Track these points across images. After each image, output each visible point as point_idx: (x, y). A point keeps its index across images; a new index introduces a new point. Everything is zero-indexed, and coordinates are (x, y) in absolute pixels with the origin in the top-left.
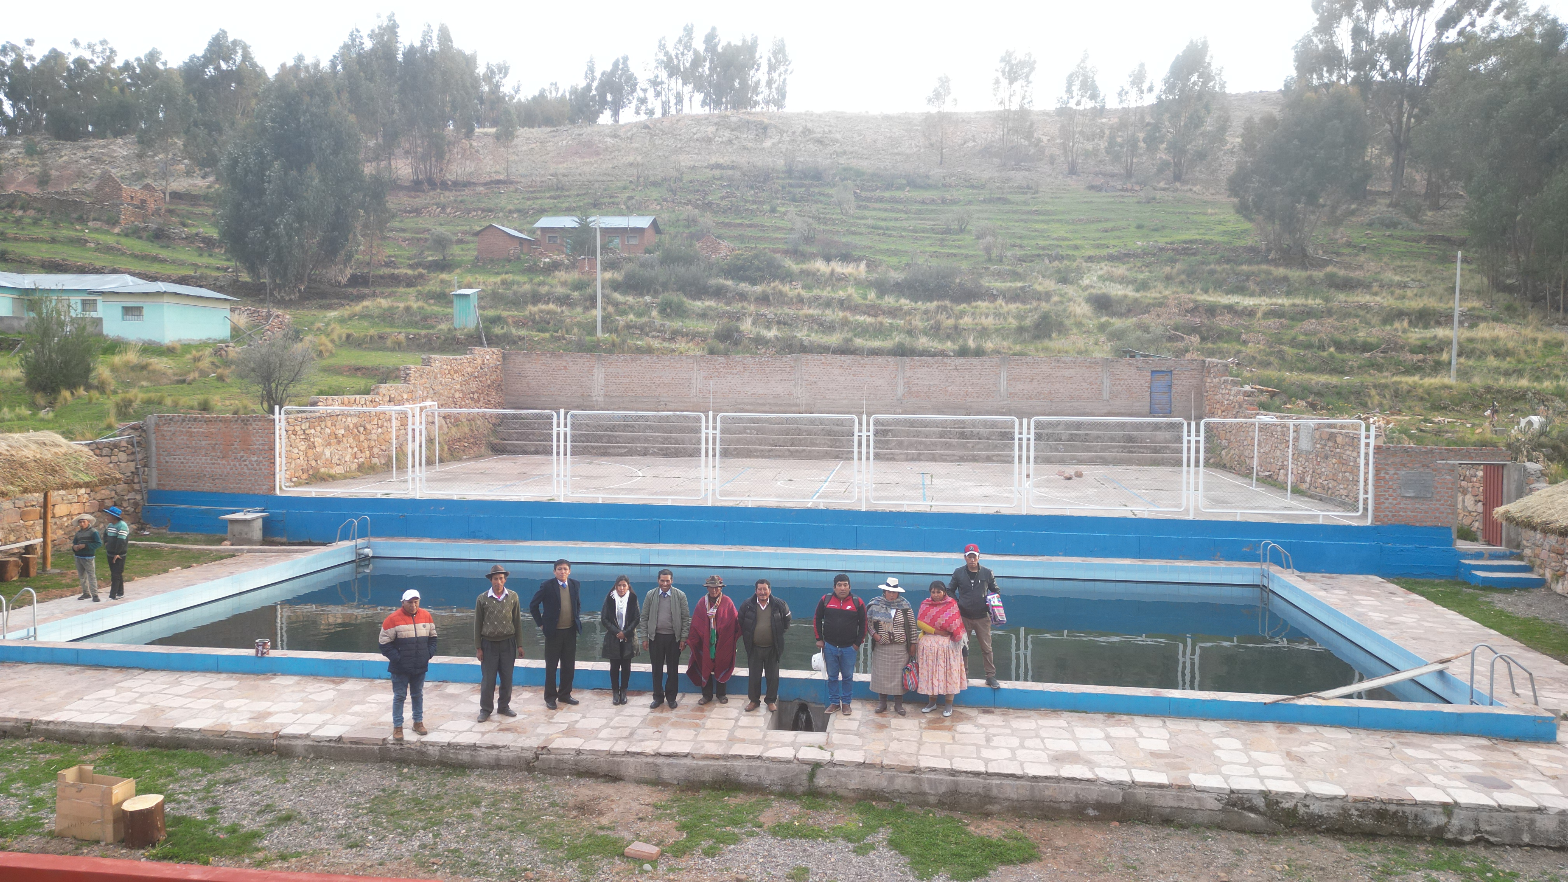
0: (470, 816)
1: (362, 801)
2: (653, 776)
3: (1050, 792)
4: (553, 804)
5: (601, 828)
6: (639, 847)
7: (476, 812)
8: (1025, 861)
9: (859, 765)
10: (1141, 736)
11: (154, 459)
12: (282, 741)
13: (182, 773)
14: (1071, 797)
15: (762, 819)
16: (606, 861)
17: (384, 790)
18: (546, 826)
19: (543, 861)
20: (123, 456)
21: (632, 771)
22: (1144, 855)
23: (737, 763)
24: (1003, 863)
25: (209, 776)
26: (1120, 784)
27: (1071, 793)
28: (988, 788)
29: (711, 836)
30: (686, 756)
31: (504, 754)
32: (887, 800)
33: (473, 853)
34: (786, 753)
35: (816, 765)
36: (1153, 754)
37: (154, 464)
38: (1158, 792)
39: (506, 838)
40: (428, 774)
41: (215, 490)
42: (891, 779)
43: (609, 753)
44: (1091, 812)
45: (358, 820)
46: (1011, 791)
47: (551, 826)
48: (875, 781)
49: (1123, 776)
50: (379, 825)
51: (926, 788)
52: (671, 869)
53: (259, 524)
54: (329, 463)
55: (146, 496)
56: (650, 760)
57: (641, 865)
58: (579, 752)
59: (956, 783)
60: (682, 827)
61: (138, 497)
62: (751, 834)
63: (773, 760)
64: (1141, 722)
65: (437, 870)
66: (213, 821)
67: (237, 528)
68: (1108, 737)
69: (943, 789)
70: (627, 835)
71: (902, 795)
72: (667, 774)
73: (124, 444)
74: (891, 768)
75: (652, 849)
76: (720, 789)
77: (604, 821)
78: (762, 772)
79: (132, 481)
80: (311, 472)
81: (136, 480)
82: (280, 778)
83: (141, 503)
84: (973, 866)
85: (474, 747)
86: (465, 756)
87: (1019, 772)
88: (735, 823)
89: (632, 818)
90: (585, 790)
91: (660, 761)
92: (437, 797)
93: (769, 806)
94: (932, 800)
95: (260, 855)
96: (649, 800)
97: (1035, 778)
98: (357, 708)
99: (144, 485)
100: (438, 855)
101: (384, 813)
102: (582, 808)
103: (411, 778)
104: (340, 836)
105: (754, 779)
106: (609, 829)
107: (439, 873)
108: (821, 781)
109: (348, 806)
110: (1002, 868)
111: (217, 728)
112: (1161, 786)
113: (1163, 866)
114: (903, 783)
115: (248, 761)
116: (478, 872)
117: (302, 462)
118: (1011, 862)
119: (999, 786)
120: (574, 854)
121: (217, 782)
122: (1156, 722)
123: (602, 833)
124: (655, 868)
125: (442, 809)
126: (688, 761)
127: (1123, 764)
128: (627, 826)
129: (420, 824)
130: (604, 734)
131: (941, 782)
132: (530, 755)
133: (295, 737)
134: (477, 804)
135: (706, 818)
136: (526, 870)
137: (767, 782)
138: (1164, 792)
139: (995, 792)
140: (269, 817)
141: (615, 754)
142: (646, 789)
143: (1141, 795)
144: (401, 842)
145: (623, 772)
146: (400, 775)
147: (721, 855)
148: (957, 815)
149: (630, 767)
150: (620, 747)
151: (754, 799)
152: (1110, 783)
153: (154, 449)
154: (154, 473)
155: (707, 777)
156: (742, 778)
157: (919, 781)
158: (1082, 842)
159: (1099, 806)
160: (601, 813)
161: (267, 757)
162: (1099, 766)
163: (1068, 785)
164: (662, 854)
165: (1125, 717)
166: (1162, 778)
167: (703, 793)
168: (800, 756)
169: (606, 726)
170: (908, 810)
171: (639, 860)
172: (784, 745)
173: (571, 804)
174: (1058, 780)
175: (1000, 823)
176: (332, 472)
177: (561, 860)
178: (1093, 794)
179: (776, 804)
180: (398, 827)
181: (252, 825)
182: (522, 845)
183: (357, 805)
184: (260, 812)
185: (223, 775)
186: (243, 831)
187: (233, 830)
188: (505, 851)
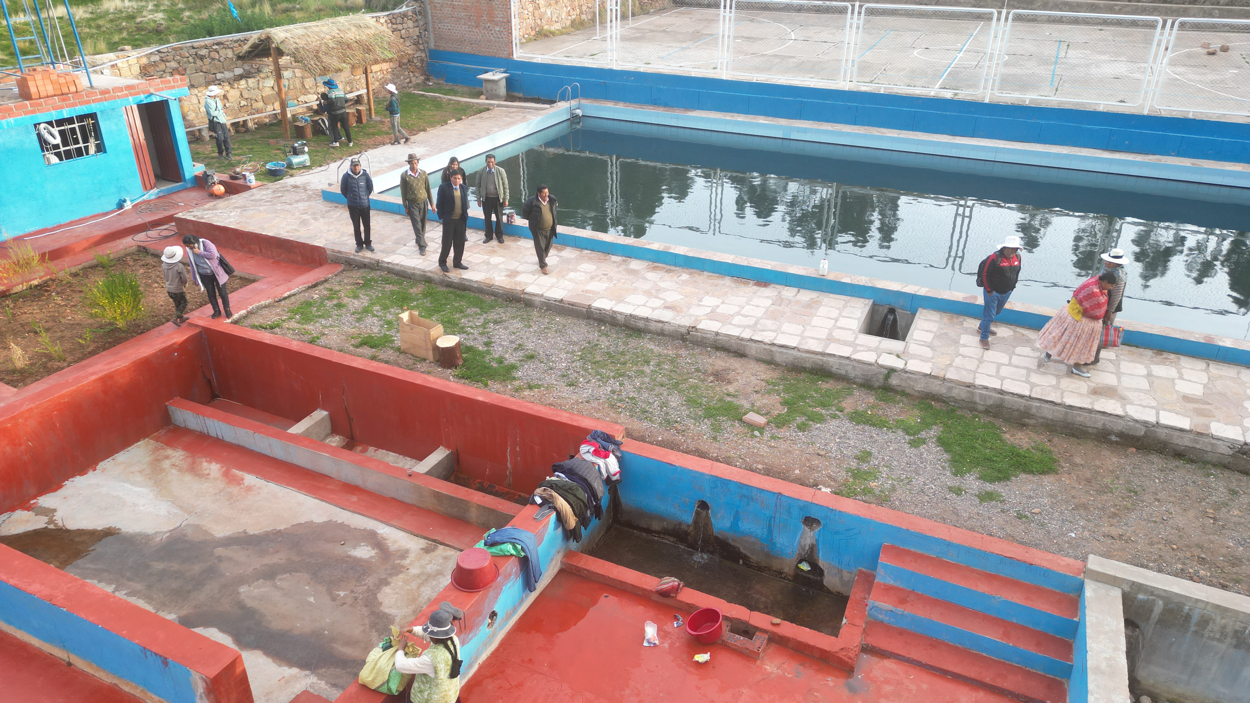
0: (643, 372)
1: (576, 349)
2: (768, 358)
3: (1081, 418)
4: (698, 370)
5: (728, 395)
6: (753, 417)
7: (647, 369)
8: (1043, 473)
9: (925, 375)
10: (1181, 378)
11: (431, 25)
12: (526, 296)
13: (469, 311)
14: (1099, 425)
15: (844, 405)
16: (729, 423)
17: (589, 343)
18: (691, 387)
19: (688, 416)
20: (410, 24)
21: (753, 352)
22: (1148, 483)
23: (831, 359)
24: (1024, 471)
25: (485, 316)
26: (1145, 423)
27: (1100, 422)
28: (1029, 408)
29: (804, 414)
30: (794, 348)
31: (666, 327)
32: (944, 402)
33: (644, 402)
34: (869, 357)
35: (892, 371)
36: (1187, 398)
37: (431, 30)
38: (1177, 433)
39: (665, 393)
40: (617, 333)
41: (473, 52)
42: (950, 389)
43: (738, 338)
44: (1114, 438)
45: (574, 364)
46: (1048, 412)
47: (695, 388)
48: (936, 388)
49: (1150, 417)
50: (586, 370)
51: (977, 399)
52: (773, 437)
53: (503, 83)
54: (550, 21)
55: (428, 54)
56: (767, 347)
57: (753, 431)
58: (717, 334)
59: (1003, 400)
60: (785, 403)
61: (423, 55)
62: (834, 417)
63: (859, 361)
64: (1186, 363)
65: (621, 412)
66: (488, 352)
67: (489, 86)
68: (1149, 375)
69: (991, 402)
70: (747, 405)
71: (956, 401)
72: (778, 358)
73: (410, 13)
74: (951, 381)
75: (761, 420)
76: (816, 374)
77: (731, 389)
78: (849, 368)
79: (418, 42)
80: (537, 30)
81: (421, 42)
82: (526, 323)
83: (425, 59)
84: (999, 471)
85: (647, 320)
86: (641, 324)
87: (1058, 401)
88: (823, 405)
89: (750, 389)
90: (720, 362)
91: (774, 349)
92: (623, 353)
93: (851, 394)
94: (981, 408)
95: (516, 383)
96: (763, 376)
97: (1071, 407)
98: (572, 275)
99: (426, 45)
100: (621, 401)
101: (590, 361)
102: (718, 376)
103: (607, 335)
104: (563, 376)
105: (843, 372)
106: (734, 396)
107: (622, 415)
108: (894, 381)
109: (567, 353)
110: (1025, 476)
111: (487, 282)
112: (1182, 430)
113: (1161, 495)
114: (959, 393)
115: (507, 307)
116: (646, 418)
117: (531, 21)
118: (1031, 472)
119: (1039, 408)
120: (710, 414)
121: (489, 321)
122: (1200, 365)
123: (729, 399)
124: (761, 434)
125: (624, 363)
126: (795, 352)
127: (1154, 404)
128: (746, 396)
129: (612, 374)
130: (737, 320)
131: (990, 397)
132: (684, 331)
133: (534, 295)
134: (647, 362)
135: (803, 398)
136: (676, 422)
137: (852, 374)
138: (1182, 435)
139: (1034, 411)
140: (520, 354)
141: (742, 339)
142: (763, 367)
143: (1162, 434)
144: (600, 386)
145: (747, 352)
146: (599, 331)
147: (810, 431)
148: (998, 422)
149: (753, 349)
150: (746, 335)
151: (840, 386)
152: (1136, 421)
153: (430, 17)
154: (432, 36)
155: (808, 365)
156: (834, 370)
157: (972, 393)
158: (1098, 463)
159: (1121, 435)
160: (729, 382)
161: (518, 304)
162: (1132, 403)
163: (1099, 416)
164: (768, 423)
165: (1172, 356)
166: (1184, 423)
167: (803, 376)
168: (880, 362)
169: (738, 314)
170: (959, 413)
171: (752, 426)
172: (869, 349)
173: (709, 372)
174: (1090, 411)
175: (1032, 435)
176: (553, 29)
177: (700, 417)
178: (1119, 426)
179: (856, 393)
180: (598, 374)
181: (511, 358)
182: (675, 401)
183: (573, 352)
184: (516, 349)
185: (493, 316)
186: (506, 363)
187: (500, 361)
188: (664, 404)
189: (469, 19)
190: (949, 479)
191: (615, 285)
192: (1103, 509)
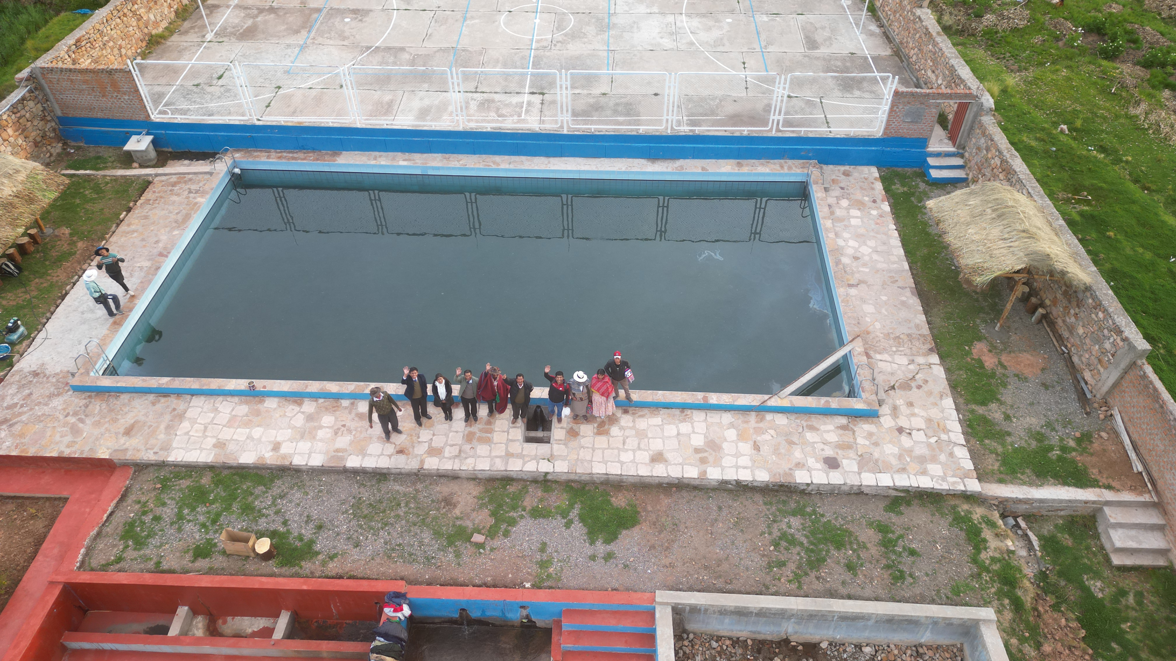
0: (399, 516)
1: (347, 507)
2: (473, 477)
3: (648, 480)
4: (433, 501)
5: (457, 518)
6: (477, 537)
7: (401, 512)
8: (633, 525)
9: (566, 473)
10: (693, 431)
11: (51, 96)
12: (295, 468)
13: (257, 491)
15: (525, 504)
16: (464, 546)
17: (354, 497)
18: (433, 520)
19: (438, 549)
20: (31, 104)
21: (464, 475)
22: (682, 515)
23: (511, 474)
24: (624, 529)
25: (270, 492)
26: (678, 478)
28: (622, 479)
29: (505, 521)
30: (488, 471)
31: (403, 471)
32: (579, 482)
33: (408, 545)
34: (532, 467)
35: (547, 474)
36: (696, 450)
37: (52, 99)
38: (692, 480)
39: (419, 532)
40: (371, 482)
42: (580, 477)
43: (452, 470)
44: (665, 485)
45: (352, 524)
46: (632, 480)
47: (435, 518)
48: (573, 477)
49: (679, 473)
50: (362, 527)
51: (595, 479)
52: (491, 550)
53: (151, 149)
55: (57, 121)
56: (471, 472)
57: (479, 549)
58: (438, 469)
59: (608, 478)
60: (492, 514)
61: (53, 124)
62: (522, 517)
63: (527, 472)
65: (396, 561)
66: (289, 532)
67: (138, 154)
68: (678, 434)
70: (470, 526)
71: (585, 481)
72: (480, 476)
73: (28, 95)
74: (580, 473)
75: (481, 538)
76: (505, 482)
77: (457, 512)
78: (523, 475)
79: (45, 116)
81: (47, 114)
82: (303, 491)
84: (612, 533)
85: (388, 469)
87: (636, 474)
88: (514, 509)
89: (469, 509)
90: (445, 489)
91: (475, 472)
92: (380, 502)
93: (527, 492)
94: (598, 482)
95: (320, 557)
96: (474, 493)
97: (642, 476)
98: (320, 433)
99: (52, 114)
100: (393, 549)
101: (360, 516)
102: (447, 502)
103: (364, 485)
104: (349, 538)
105: (520, 477)
106: (461, 519)
107: (398, 563)
108: (549, 477)
109: (343, 513)
110: (624, 532)
111: (261, 462)
113: (688, 524)
114: (586, 478)
115: (284, 481)
116: (414, 560)
118: (628, 529)
119: (627, 479)
120: (451, 541)
121: (276, 498)
122: (703, 416)
123: (458, 523)
124: (484, 549)
125: (384, 511)
127: (681, 461)
128: (468, 516)
129: (380, 525)
130: (447, 453)
131: (602, 478)
132: (416, 471)
133: (300, 465)
134: (399, 505)
135: (501, 506)
136: (433, 558)
137: (525, 477)
138: (695, 480)
140: (311, 526)
141: (455, 471)
142: (471, 483)
143: (685, 481)
144: (375, 540)
145: (460, 475)
146: (357, 483)
147: (510, 536)
148: (608, 489)
150: (456, 466)
151: (520, 486)
152: (674, 478)
153: (47, 90)
154: (56, 106)
155: (499, 477)
156: (514, 477)
157: (592, 477)
158: (659, 508)
159: (668, 484)
160: (455, 506)
161: (289, 472)
162: (670, 464)
163: (656, 479)
164: (486, 539)
165: (690, 412)
166: (695, 474)
167: (497, 484)
168: (540, 470)
169: (446, 444)
170: (587, 486)
171: (478, 546)
172: (531, 458)
173: (440, 499)
174: (652, 477)
175: (625, 495)
176: (161, 30)
177: (445, 547)
179: (530, 490)
180: (371, 528)
181: (308, 532)
182: (427, 536)
183: (346, 512)
184: (307, 522)
185: (276, 491)
186: (306, 539)
187: (300, 538)
188: (421, 543)
189: (93, 90)
190: (589, 550)
191: (354, 435)
192: (662, 546)
